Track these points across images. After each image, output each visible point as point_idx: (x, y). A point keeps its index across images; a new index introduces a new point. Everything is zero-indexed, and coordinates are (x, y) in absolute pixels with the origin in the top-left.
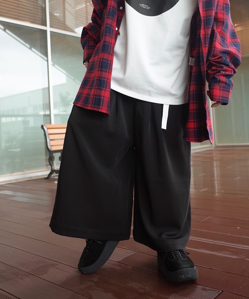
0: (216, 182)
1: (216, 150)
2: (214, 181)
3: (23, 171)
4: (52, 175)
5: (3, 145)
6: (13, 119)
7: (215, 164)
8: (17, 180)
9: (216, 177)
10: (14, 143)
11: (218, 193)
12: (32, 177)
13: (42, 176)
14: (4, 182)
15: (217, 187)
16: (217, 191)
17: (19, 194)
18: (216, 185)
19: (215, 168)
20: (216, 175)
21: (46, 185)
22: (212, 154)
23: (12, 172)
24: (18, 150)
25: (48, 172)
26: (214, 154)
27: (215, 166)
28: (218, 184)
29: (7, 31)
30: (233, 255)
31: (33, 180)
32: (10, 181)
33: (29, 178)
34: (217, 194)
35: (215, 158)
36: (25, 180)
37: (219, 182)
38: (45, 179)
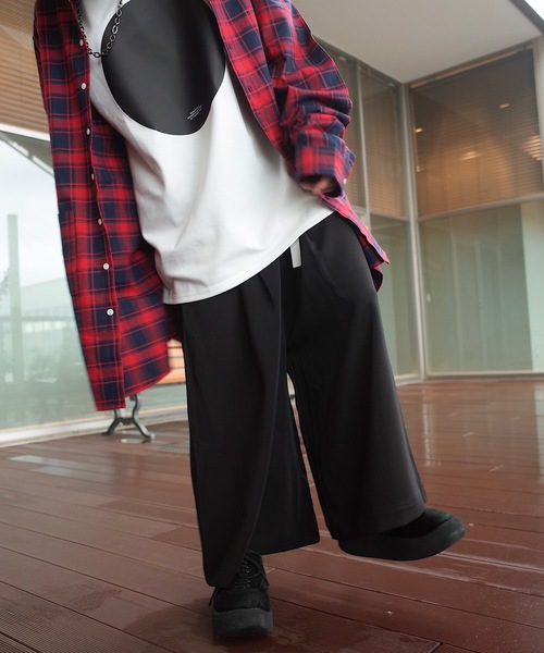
0: (427, 441)
1: (427, 385)
2: (423, 439)
3: (61, 420)
4: (117, 429)
5: (26, 373)
6: (47, 325)
7: (425, 408)
8: (51, 436)
9: (426, 433)
10: (47, 370)
11: (431, 460)
12: (78, 432)
13: (97, 429)
14: (26, 440)
15: (428, 450)
16: (428, 457)
17: (54, 462)
18: (427, 446)
19: (425, 417)
20: (426, 429)
21: (106, 446)
22: (420, 391)
23: (42, 422)
24: (53, 380)
25: (109, 423)
26: (424, 392)
27: (425, 411)
28: (430, 444)
29: (35, 158)
30: (462, 575)
31: (81, 437)
32: (38, 438)
33: (73, 432)
34: (428, 463)
35: (425, 398)
36: (65, 436)
37: (432, 441)
38: (103, 434)
